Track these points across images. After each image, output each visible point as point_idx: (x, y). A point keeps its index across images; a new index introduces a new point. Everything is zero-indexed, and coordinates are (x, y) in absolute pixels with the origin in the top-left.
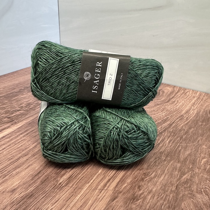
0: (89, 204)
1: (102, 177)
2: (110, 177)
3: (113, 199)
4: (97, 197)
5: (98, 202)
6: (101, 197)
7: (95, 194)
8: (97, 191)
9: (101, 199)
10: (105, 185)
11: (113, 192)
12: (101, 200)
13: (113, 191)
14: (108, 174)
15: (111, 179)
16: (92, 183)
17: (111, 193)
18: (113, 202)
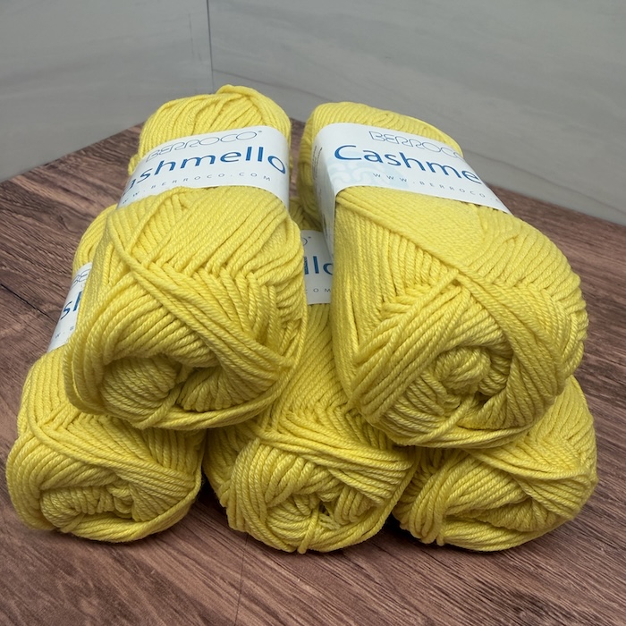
0: (202, 555)
1: (287, 593)
2: (283, 616)
3: (208, 618)
4: (218, 575)
5: (203, 577)
6: (218, 585)
7: (229, 571)
8: (239, 576)
9: (212, 584)
10: (254, 599)
11: (228, 619)
12: (207, 585)
13: (233, 619)
14: (295, 612)
15: (277, 617)
16: (264, 563)
17: (225, 614)
18: (200, 615)
